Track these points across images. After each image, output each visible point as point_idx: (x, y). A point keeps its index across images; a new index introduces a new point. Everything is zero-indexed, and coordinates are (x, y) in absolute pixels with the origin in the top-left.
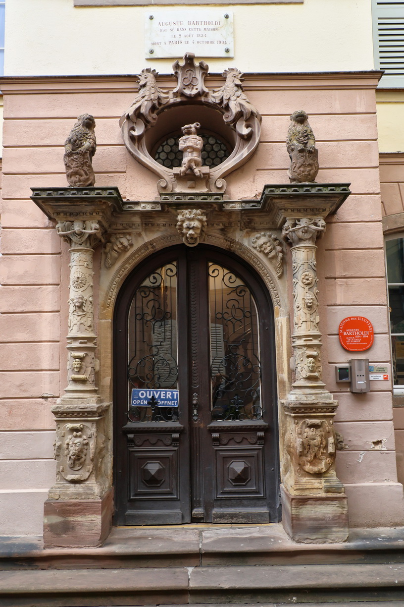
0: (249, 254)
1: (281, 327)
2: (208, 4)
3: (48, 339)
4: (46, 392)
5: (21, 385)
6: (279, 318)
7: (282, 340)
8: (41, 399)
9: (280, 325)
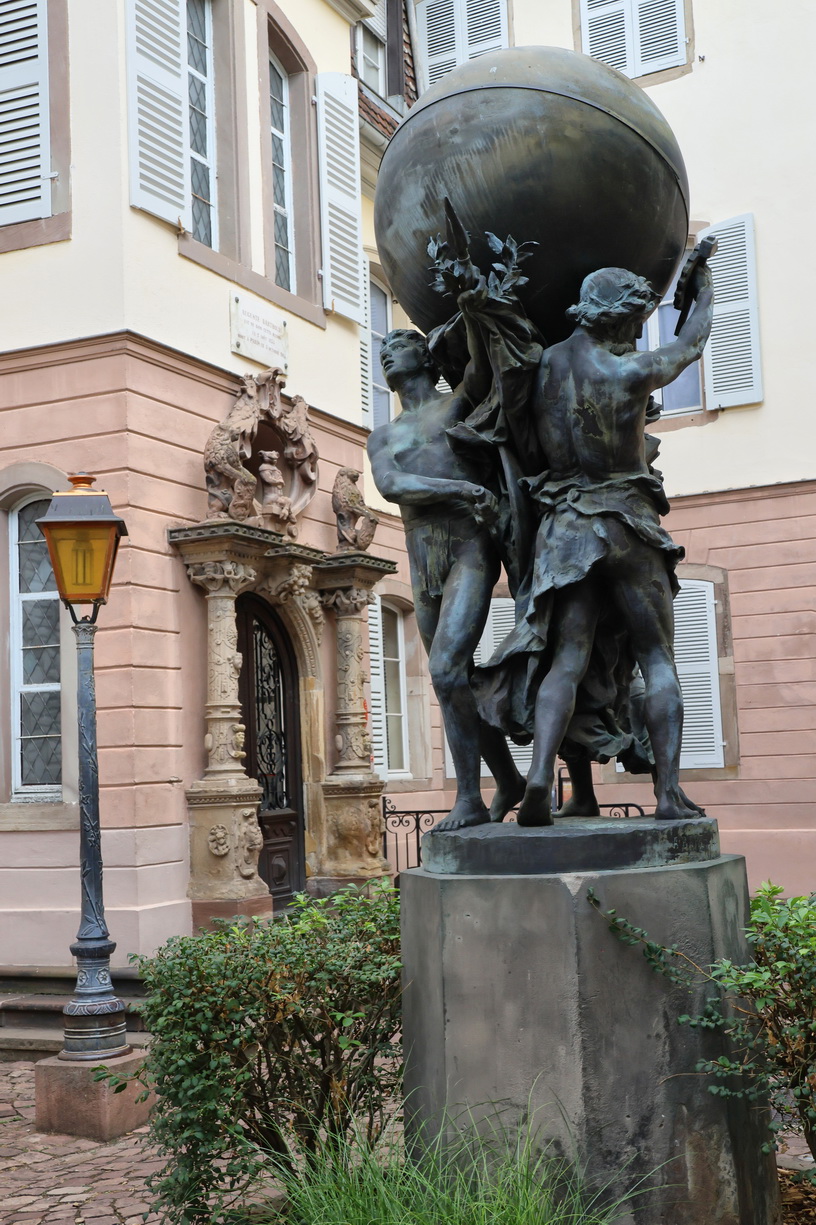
0: (296, 615)
1: (317, 701)
2: (270, 301)
3: (173, 705)
4: (172, 776)
5: (153, 766)
6: (314, 691)
7: (318, 715)
8: (168, 784)
9: (315, 698)
